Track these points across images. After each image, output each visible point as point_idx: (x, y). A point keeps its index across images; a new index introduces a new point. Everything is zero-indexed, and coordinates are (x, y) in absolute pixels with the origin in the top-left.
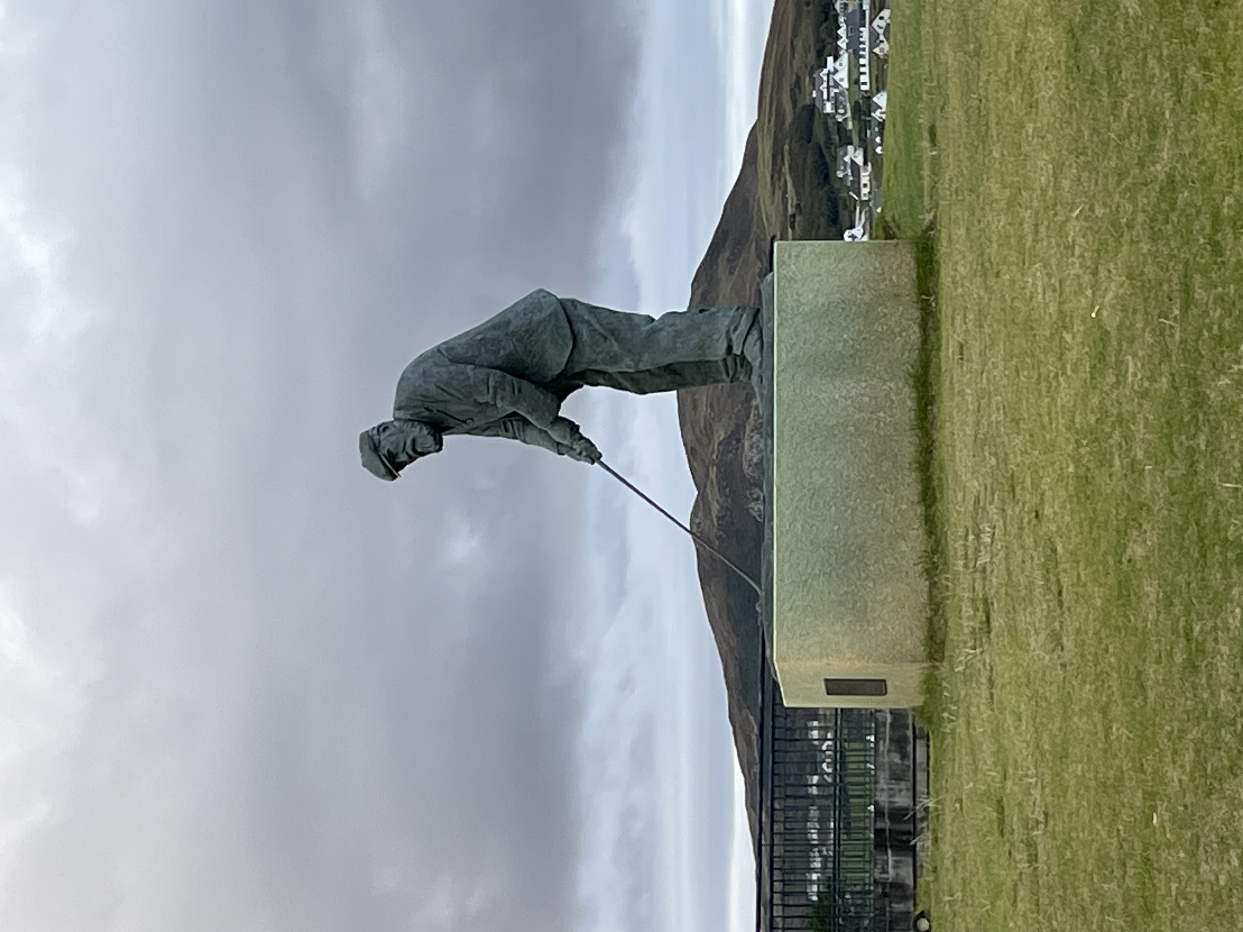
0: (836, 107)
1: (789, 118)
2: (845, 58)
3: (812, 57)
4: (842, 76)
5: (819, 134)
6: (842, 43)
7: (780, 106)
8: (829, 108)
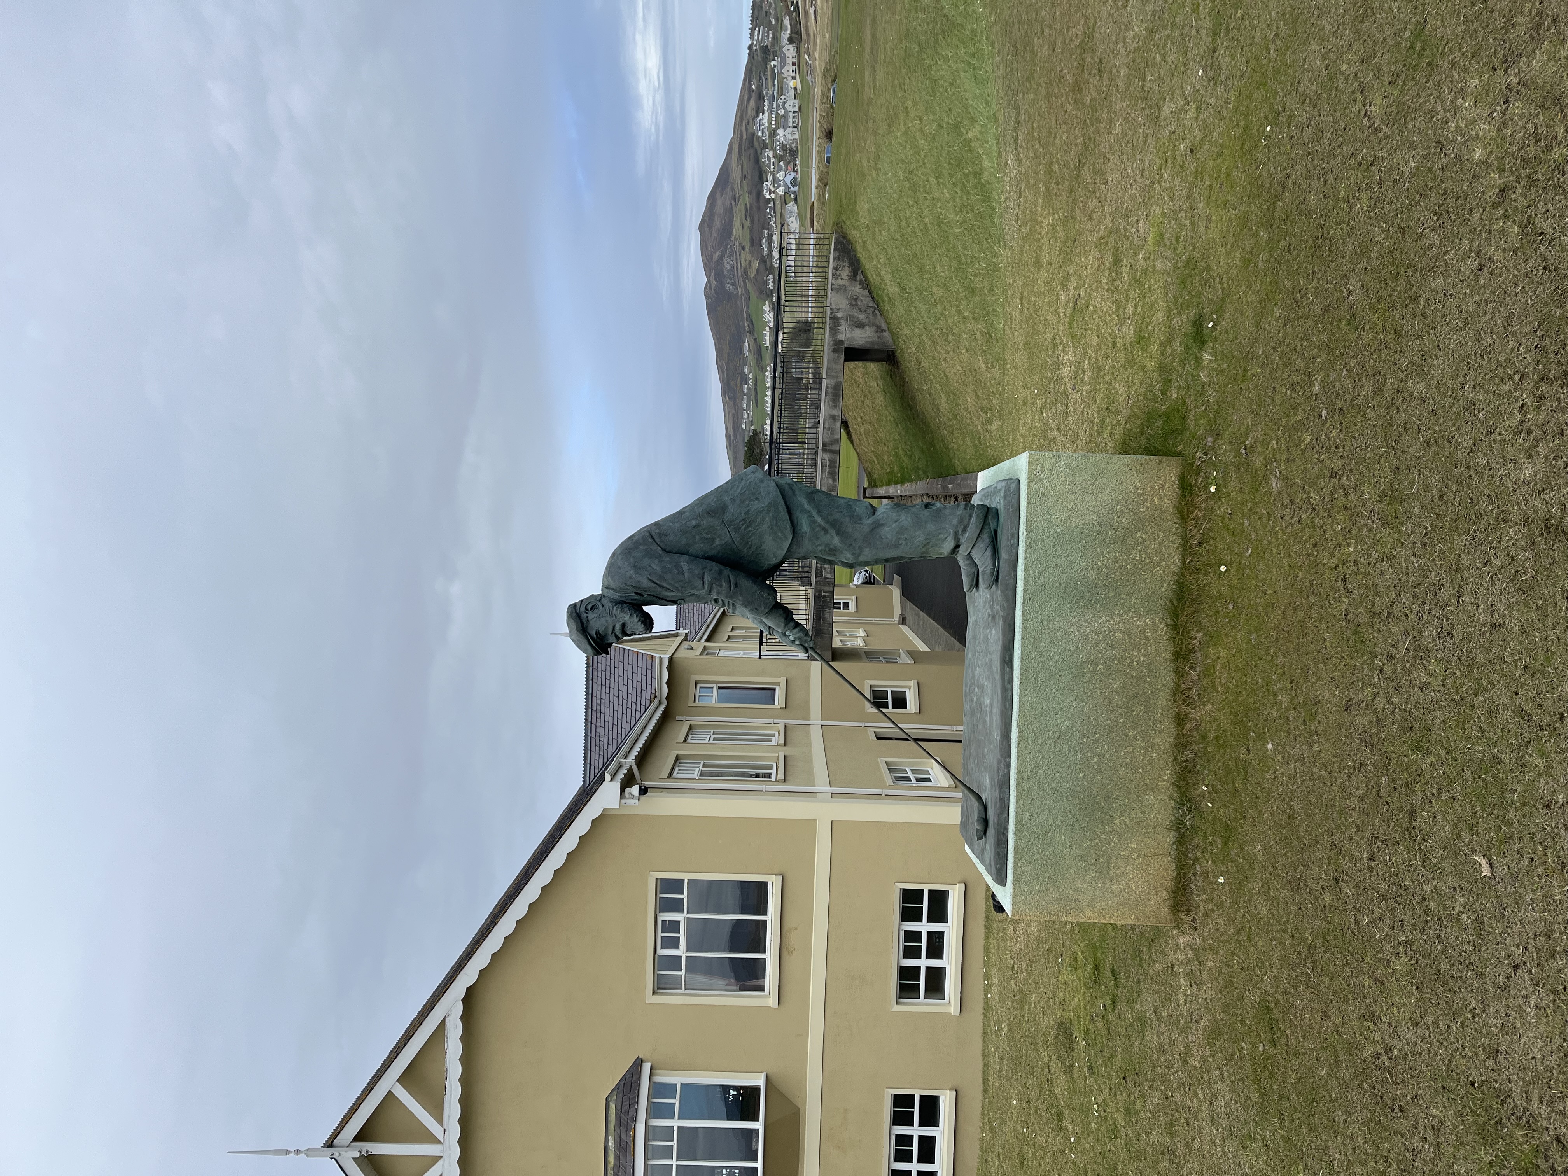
0: (762, 133)
1: (745, 137)
2: (766, 114)
3: (754, 113)
4: (765, 121)
5: (756, 144)
6: (766, 108)
7: (741, 131)
8: (760, 134)
